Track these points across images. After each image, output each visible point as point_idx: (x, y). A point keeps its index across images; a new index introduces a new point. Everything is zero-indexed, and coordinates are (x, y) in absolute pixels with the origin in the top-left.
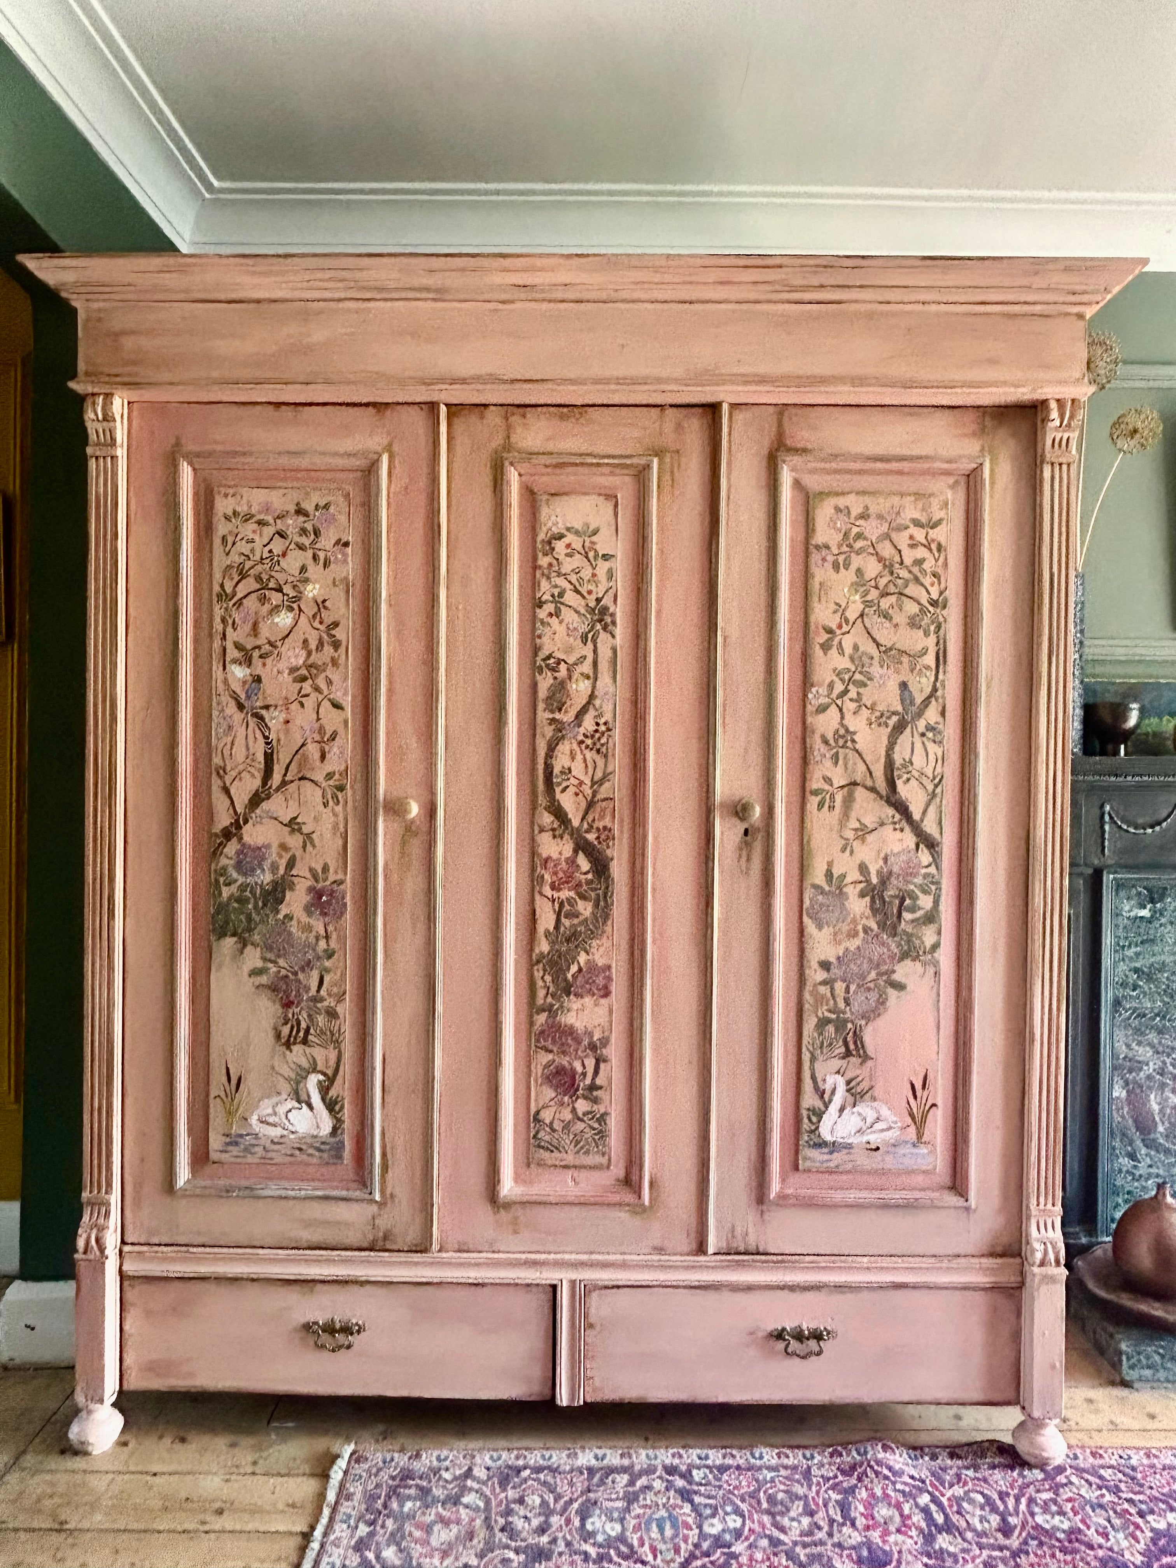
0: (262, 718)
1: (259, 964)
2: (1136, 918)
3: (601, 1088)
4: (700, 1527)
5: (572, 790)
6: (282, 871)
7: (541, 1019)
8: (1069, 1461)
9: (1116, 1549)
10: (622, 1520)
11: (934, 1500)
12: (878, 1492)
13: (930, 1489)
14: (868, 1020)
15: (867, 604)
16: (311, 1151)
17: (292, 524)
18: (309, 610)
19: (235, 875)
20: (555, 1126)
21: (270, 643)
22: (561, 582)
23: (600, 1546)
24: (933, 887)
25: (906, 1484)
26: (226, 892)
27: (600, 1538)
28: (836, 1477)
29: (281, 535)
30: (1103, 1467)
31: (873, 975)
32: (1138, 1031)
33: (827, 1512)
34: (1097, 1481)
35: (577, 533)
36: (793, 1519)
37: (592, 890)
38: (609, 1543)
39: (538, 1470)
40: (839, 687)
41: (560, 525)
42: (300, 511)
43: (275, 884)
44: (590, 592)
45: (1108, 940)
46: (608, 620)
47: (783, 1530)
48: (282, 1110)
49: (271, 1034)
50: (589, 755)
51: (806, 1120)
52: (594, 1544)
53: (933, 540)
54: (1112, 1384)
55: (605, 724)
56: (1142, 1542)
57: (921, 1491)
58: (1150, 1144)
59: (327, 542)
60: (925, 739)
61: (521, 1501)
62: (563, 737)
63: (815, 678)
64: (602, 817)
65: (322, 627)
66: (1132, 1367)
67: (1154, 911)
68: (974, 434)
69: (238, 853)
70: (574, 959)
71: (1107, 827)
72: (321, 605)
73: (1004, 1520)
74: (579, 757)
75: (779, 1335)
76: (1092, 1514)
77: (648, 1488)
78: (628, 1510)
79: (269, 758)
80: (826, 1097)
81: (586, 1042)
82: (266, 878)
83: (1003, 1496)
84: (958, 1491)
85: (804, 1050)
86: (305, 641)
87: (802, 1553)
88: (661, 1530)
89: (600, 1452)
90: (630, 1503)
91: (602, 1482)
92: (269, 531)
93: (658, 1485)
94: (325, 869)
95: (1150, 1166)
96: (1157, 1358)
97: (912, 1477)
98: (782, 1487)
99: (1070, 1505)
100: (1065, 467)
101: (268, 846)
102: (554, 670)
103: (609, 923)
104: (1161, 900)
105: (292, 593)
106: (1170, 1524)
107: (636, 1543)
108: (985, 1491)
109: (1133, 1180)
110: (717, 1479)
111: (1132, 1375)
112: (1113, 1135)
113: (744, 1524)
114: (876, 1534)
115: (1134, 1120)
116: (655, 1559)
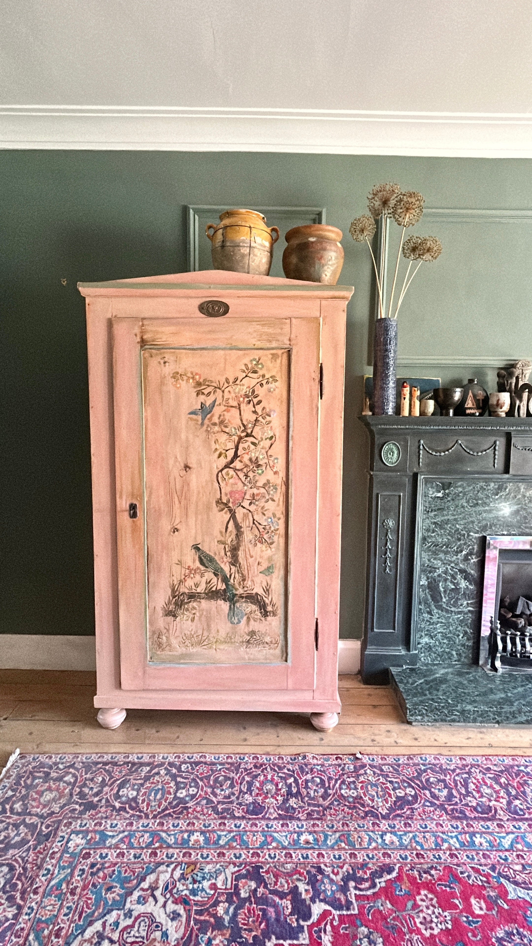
2: (435, 497)
4: (175, 794)
8: (369, 762)
9: (375, 807)
10: (138, 791)
11: (296, 781)
12: (269, 777)
13: (295, 775)
23: (123, 803)
25: (284, 773)
27: (124, 799)
28: (251, 769)
30: (384, 765)
32: (435, 553)
33: (240, 787)
34: (379, 772)
36: (222, 790)
38: (129, 801)
39: (105, 764)
45: (420, 508)
47: (215, 795)
52: (119, 802)
54: (403, 722)
56: (390, 803)
57: (291, 776)
58: (440, 608)
61: (92, 780)
66: (412, 715)
67: (444, 494)
71: (421, 452)
73: (326, 792)
76: (370, 789)
77: (158, 773)
78: (142, 785)
83: (330, 779)
84: (309, 777)
87: (220, 807)
88: (156, 795)
90: (145, 781)
91: (136, 770)
93: (163, 772)
95: (438, 618)
96: (424, 712)
97: (289, 770)
98: (223, 774)
99: (360, 785)
104: (448, 488)
106: (406, 794)
107: (140, 802)
108: (323, 777)
109: (429, 625)
110: (193, 769)
111: (412, 718)
112: (420, 603)
113: (198, 792)
114: (260, 798)
115: (431, 596)
116: (147, 810)
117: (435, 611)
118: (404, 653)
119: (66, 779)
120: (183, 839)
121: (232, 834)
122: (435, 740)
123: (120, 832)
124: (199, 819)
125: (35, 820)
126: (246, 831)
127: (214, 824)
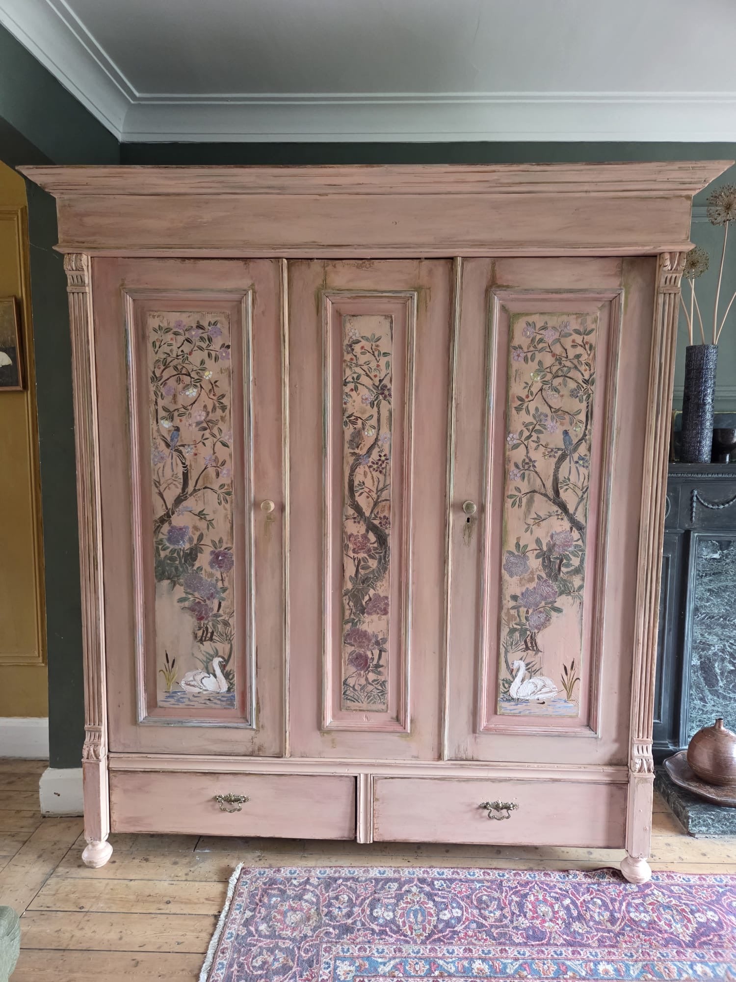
0: (181, 452)
1: (184, 595)
2: (711, 559)
3: (382, 666)
4: (438, 915)
5: (365, 494)
6: (195, 542)
7: (348, 627)
8: (653, 881)
9: (675, 933)
10: (394, 911)
11: (573, 902)
12: (541, 898)
13: (571, 896)
14: (539, 629)
15: (545, 383)
17: (195, 334)
18: (207, 387)
19: (168, 544)
20: (356, 688)
21: (185, 408)
22: (358, 370)
23: (381, 926)
24: (580, 553)
25: (557, 893)
26: (163, 554)
27: (381, 921)
28: (516, 887)
29: (188, 340)
30: (672, 885)
31: (543, 603)
32: (709, 627)
33: (510, 908)
34: (669, 893)
35: (367, 339)
36: (491, 912)
37: (376, 553)
38: (387, 923)
39: (346, 879)
40: (526, 434)
41: (357, 335)
42: (200, 327)
43: (191, 549)
44: (375, 376)
45: (692, 572)
46: (386, 393)
47: (485, 918)
48: (199, 678)
49: (191, 637)
50: (375, 474)
51: (501, 686)
52: (377, 925)
53: (587, 343)
54: (682, 833)
55: (385, 456)
56: (691, 930)
57: (565, 896)
58: (715, 693)
59: (216, 345)
60: (577, 465)
61: (337, 898)
62: (360, 464)
63: (511, 429)
64: (383, 511)
65: (215, 398)
66: (695, 826)
67: (722, 555)
68: (615, 275)
69: (170, 532)
70: (367, 593)
71: (695, 505)
72: (214, 384)
73: (612, 915)
74: (369, 475)
75: (485, 807)
76: (663, 912)
77: (409, 891)
78: (397, 905)
79: (186, 476)
80: (514, 673)
81: (373, 641)
82: (187, 546)
83: (613, 900)
84: (587, 897)
85: (501, 646)
86: (205, 407)
87: (495, 932)
88: (416, 917)
89: (382, 869)
90: (398, 901)
91: (383, 888)
92: (181, 339)
93: (414, 889)
94: (221, 541)
95: (714, 706)
96: (710, 821)
97: (561, 889)
98: (485, 892)
99: (651, 907)
100: (672, 296)
101: (186, 528)
102: (354, 423)
103: (387, 572)
104: (727, 548)
105: (197, 377)
106: (708, 919)
107: (401, 924)
108: (603, 898)
109: (702, 714)
110: (448, 887)
111: (695, 830)
112: (691, 687)
113: (462, 915)
114: (538, 922)
115: (705, 679)
116: (412, 934)
117: (710, 697)
118: (671, 748)
119: (305, 897)
120: (464, 966)
121: (518, 963)
122: (728, 856)
123: (390, 959)
124: (475, 945)
125: (288, 944)
126: (533, 959)
127: (494, 950)
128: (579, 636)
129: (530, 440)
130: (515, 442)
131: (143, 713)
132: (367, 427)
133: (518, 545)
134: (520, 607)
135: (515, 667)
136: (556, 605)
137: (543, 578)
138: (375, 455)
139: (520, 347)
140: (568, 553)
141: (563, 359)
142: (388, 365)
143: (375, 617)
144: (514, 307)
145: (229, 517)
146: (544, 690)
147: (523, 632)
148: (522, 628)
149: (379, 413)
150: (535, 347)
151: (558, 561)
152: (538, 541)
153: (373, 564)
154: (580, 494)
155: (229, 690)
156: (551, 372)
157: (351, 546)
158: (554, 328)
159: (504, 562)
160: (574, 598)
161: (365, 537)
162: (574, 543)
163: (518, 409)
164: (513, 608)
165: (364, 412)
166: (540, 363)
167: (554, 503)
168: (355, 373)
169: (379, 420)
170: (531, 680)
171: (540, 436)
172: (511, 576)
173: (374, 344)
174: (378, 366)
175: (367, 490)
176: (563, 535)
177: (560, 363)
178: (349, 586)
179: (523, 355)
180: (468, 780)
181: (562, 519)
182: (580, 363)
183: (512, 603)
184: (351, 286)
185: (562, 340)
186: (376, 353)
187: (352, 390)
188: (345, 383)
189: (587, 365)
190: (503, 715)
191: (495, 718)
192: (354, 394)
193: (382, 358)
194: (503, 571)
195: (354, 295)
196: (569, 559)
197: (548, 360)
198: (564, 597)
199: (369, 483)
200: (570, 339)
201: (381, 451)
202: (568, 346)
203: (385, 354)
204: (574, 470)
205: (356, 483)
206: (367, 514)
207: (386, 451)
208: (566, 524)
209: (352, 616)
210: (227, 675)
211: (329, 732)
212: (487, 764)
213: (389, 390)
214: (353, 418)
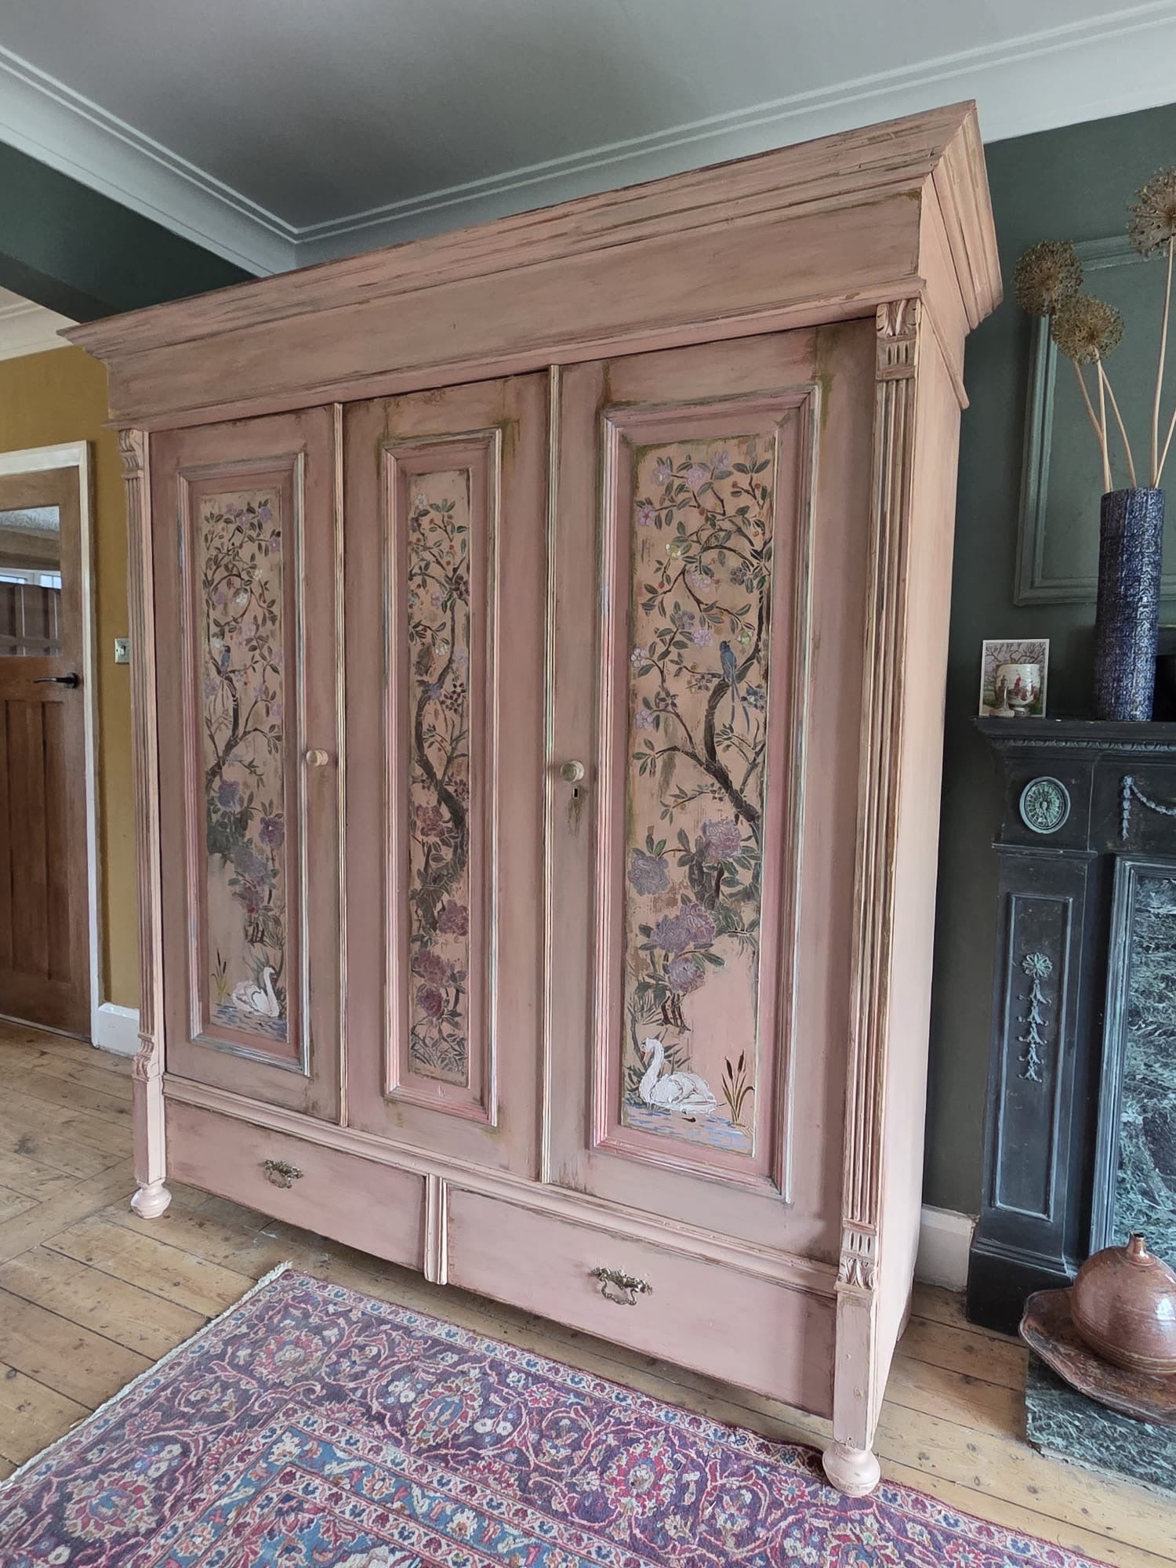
0: (230, 680)
1: (234, 876)
3: (460, 1015)
4: (473, 1422)
5: (436, 746)
6: (245, 805)
7: (416, 946)
8: (883, 1500)
10: (419, 1394)
11: (701, 1481)
12: (654, 1454)
13: (707, 1470)
14: (686, 990)
15: (689, 560)
16: (267, 1028)
17: (247, 518)
18: (257, 590)
19: (219, 805)
20: (427, 1041)
21: (235, 620)
22: (427, 555)
23: (385, 1407)
24: (753, 862)
25: (686, 1456)
26: (215, 817)
27: (391, 1401)
28: (628, 1424)
29: (239, 529)
30: (915, 1521)
31: (691, 946)
33: (591, 1452)
34: (894, 1532)
35: (436, 507)
36: (555, 1447)
37: (454, 838)
38: (397, 1407)
39: (396, 1327)
40: (661, 648)
41: (425, 503)
42: (251, 510)
43: (241, 813)
44: (448, 563)
46: (463, 588)
47: (538, 1451)
48: (250, 991)
49: (242, 934)
50: (447, 712)
51: (627, 1079)
52: (380, 1403)
53: (757, 486)
54: (1015, 1436)
55: (461, 685)
57: (697, 1467)
59: (266, 535)
60: (745, 704)
61: (362, 1348)
62: (429, 698)
63: (637, 640)
64: (459, 772)
65: (265, 605)
66: (1040, 1429)
68: (804, 360)
69: (221, 788)
70: (439, 898)
71: (1126, 805)
72: (264, 586)
73: (751, 1529)
74: (441, 716)
75: (599, 1274)
77: (466, 1373)
78: (431, 1385)
79: (236, 712)
80: (646, 1059)
81: (449, 973)
82: (238, 809)
83: (775, 1504)
84: (734, 1482)
85: (626, 1010)
86: (255, 617)
87: (534, 1479)
88: (442, 1412)
89: (454, 1329)
90: (438, 1381)
91: (435, 1355)
92: (232, 527)
93: (474, 1373)
94: (271, 803)
96: (1072, 1430)
97: (699, 1453)
98: (573, 1415)
99: (835, 1542)
100: (903, 384)
101: (236, 783)
102: (422, 636)
103: (465, 868)
105: (247, 578)
107: (412, 1415)
108: (761, 1494)
109: (1148, 1223)
110: (526, 1387)
111: (1039, 1437)
112: (1119, 1165)
113: (510, 1435)
114: (614, 1490)
115: (1153, 1154)
116: (414, 1435)
117: (1164, 1192)
118: (1070, 1272)
119: (325, 1333)
120: (443, 1510)
121: (526, 1541)
122: (1085, 1511)
123: (355, 1458)
124: (488, 1486)
125: (252, 1386)
126: (555, 1545)
127: (508, 1506)
128: (752, 1012)
129: (667, 659)
130: (644, 663)
131: (196, 1029)
132: (438, 642)
133: (650, 840)
134: (654, 947)
135: (647, 1049)
136: (712, 950)
137: (690, 901)
138: (448, 686)
139: (650, 503)
140: (731, 860)
141: (719, 517)
142: (464, 544)
143: (450, 937)
144: (640, 437)
145: (280, 770)
146: (694, 1098)
147: (660, 992)
148: (657, 984)
149: (453, 619)
150: (672, 500)
151: (715, 873)
152: (682, 836)
153: (447, 854)
154: (751, 756)
155: (281, 1015)
156: (698, 542)
157: (419, 824)
158: (703, 465)
159: (629, 867)
160: (742, 941)
161: (436, 810)
162: (743, 844)
163: (648, 607)
164: (644, 947)
165: (434, 620)
166: (681, 527)
167: (708, 769)
168: (423, 560)
169: (453, 630)
170: (672, 1077)
171: (682, 651)
172: (641, 893)
173: (446, 514)
174: (452, 547)
175: (439, 739)
176: (723, 829)
177: (713, 525)
178: (417, 885)
179: (653, 515)
180: (576, 1223)
181: (721, 799)
182: (747, 522)
183: (642, 940)
184: (420, 430)
185: (716, 485)
186: (449, 528)
187: (419, 586)
188: (411, 577)
189: (758, 525)
190: (629, 1126)
191: (620, 1131)
192: (421, 591)
193: (455, 533)
194: (627, 882)
195: (418, 444)
196: (734, 872)
197: (694, 521)
198: (725, 936)
199: (441, 728)
200: (729, 481)
201: (456, 679)
202: (726, 495)
203: (461, 529)
204: (739, 711)
205: (425, 728)
206: (439, 776)
207: (462, 679)
208: (728, 809)
209: (422, 932)
210: (279, 994)
211: (391, 1101)
212: (604, 1205)
213: (466, 583)
214: (420, 628)
